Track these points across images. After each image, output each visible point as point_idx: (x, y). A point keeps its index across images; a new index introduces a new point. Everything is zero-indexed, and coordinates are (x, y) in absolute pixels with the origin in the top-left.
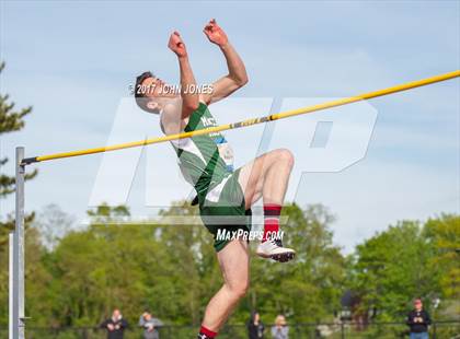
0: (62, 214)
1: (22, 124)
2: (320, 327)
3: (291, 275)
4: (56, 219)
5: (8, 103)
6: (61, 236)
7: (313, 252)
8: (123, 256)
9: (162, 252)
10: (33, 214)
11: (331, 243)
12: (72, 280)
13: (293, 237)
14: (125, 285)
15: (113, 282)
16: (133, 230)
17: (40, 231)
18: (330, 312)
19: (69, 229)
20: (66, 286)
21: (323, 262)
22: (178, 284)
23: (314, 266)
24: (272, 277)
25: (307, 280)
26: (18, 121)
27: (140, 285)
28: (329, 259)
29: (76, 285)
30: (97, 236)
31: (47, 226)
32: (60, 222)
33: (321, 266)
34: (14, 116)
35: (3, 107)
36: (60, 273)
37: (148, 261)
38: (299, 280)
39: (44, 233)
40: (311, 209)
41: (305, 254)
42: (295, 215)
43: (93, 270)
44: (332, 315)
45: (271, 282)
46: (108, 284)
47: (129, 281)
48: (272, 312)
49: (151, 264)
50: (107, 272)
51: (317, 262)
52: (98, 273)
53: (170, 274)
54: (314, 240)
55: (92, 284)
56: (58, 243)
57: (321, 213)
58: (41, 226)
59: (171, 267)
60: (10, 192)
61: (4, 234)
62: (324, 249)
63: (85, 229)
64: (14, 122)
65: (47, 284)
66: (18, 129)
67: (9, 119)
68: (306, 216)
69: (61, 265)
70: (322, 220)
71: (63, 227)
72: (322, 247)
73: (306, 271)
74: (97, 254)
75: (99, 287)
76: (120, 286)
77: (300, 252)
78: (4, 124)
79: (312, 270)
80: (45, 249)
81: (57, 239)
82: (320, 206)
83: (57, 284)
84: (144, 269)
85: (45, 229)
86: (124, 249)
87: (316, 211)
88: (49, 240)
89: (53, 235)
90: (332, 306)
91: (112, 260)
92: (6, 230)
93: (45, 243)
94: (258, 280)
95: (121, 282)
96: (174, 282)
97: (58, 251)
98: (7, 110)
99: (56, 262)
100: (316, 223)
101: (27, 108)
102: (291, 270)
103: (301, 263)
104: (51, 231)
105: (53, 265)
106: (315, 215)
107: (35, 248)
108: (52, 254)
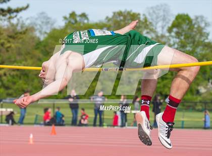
0: (49, 18)
2: (199, 88)
4: (45, 21)
6: (48, 31)
7: (196, 44)
11: (207, 39)
13: (185, 34)
17: (36, 28)
18: (205, 79)
19: (53, 27)
21: (203, 50)
23: (196, 53)
28: (206, 48)
31: (40, 25)
32: (47, 23)
33: (201, 52)
39: (38, 29)
40: (197, 18)
42: (187, 22)
44: (206, 82)
48: (170, 79)
51: (198, 50)
54: (198, 36)
56: (46, 35)
58: (36, 25)
62: (203, 43)
63: (62, 28)
68: (194, 22)
69: (47, 49)
70: (203, 25)
71: (49, 26)
72: (202, 42)
77: (188, 44)
80: (39, 38)
81: (46, 33)
82: (202, 17)
85: (38, 27)
87: (199, 20)
89: (43, 31)
90: (207, 76)
93: (37, 34)
97: (47, 39)
99: (45, 46)
100: (199, 27)
103: (189, 50)
104: (42, 28)
105: (43, 48)
106: (198, 22)
107: (33, 38)
108: (43, 41)
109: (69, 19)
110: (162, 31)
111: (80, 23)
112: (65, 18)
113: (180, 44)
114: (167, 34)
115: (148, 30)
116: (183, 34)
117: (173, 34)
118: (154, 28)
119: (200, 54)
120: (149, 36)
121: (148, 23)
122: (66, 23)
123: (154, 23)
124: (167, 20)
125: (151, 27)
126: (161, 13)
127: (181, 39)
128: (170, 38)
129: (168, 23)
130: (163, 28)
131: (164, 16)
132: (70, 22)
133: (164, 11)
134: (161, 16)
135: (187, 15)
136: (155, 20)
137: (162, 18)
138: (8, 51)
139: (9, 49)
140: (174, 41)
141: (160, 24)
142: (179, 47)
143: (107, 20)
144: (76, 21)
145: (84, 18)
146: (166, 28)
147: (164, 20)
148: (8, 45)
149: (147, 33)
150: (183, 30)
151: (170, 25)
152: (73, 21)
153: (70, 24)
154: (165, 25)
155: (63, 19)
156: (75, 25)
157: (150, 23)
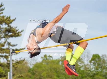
1: (21, 35)
3: (97, 74)
5: (17, 29)
7: (103, 68)
8: (51, 69)
9: (61, 68)
10: (24, 59)
12: (37, 76)
14: (51, 77)
15: (48, 76)
16: (53, 62)
17: (28, 62)
20: (35, 77)
22: (66, 77)
24: (92, 75)
25: (101, 76)
26: (20, 34)
27: (55, 77)
29: (38, 77)
30: (44, 64)
31: (30, 61)
33: (105, 72)
34: (19, 33)
35: (16, 30)
36: (34, 74)
37: (57, 70)
38: (99, 76)
40: (103, 56)
41: (101, 68)
43: (43, 73)
45: (92, 76)
46: (47, 77)
47: (52, 76)
49: (58, 71)
50: (46, 74)
51: (104, 71)
52: (44, 74)
53: (64, 74)
54: (104, 65)
55: (42, 77)
56: (33, 66)
57: (105, 57)
58: (28, 61)
59: (64, 72)
60: (18, 53)
61: (16, 65)
63: (41, 62)
64: (19, 34)
65: (30, 77)
66: (20, 36)
67: (17, 33)
68: (101, 58)
69: (34, 72)
70: (106, 59)
71: (34, 61)
73: (101, 73)
74: (44, 69)
75: (44, 78)
76: (50, 77)
78: (16, 35)
79: (103, 73)
80: (30, 67)
81: (33, 64)
82: (105, 55)
83: (33, 77)
84: (57, 73)
85: (29, 62)
86: (51, 67)
87: (104, 56)
88: (31, 65)
89: (32, 63)
91: (48, 70)
92: (17, 64)
93: (29, 65)
94: (88, 76)
95: (50, 76)
96: (65, 76)
98: (17, 31)
99: (32, 71)
101: (22, 30)
102: (97, 73)
103: (100, 71)
104: (31, 62)
105: (32, 72)
106: (104, 58)
107: (27, 67)
108: (32, 69)
109: (44, 58)
110: (87, 62)
111: (49, 60)
112: (42, 57)
113: (95, 68)
114: (89, 64)
115: (81, 62)
116: (97, 63)
117: (92, 64)
118: (83, 61)
119: (105, 73)
120: (81, 65)
121: (80, 59)
122: (42, 60)
123: (83, 59)
124: (89, 57)
125: (82, 61)
126: (86, 54)
127: (96, 66)
128: (91, 65)
129: (89, 58)
130: (87, 61)
131: (88, 55)
132: (44, 59)
133: (87, 53)
134: (86, 55)
135: (98, 55)
136: (83, 57)
137: (86, 56)
138: (16, 69)
139: (16, 68)
140: (92, 67)
141: (86, 59)
142: (95, 69)
143: (61, 58)
144: (47, 59)
145: (50, 57)
146: (89, 61)
147: (88, 57)
148: (16, 66)
149: (80, 63)
150: (97, 62)
151: (90, 59)
152: (45, 59)
153: (44, 60)
154: (88, 59)
155: (41, 58)
156: (46, 61)
157: (81, 59)
